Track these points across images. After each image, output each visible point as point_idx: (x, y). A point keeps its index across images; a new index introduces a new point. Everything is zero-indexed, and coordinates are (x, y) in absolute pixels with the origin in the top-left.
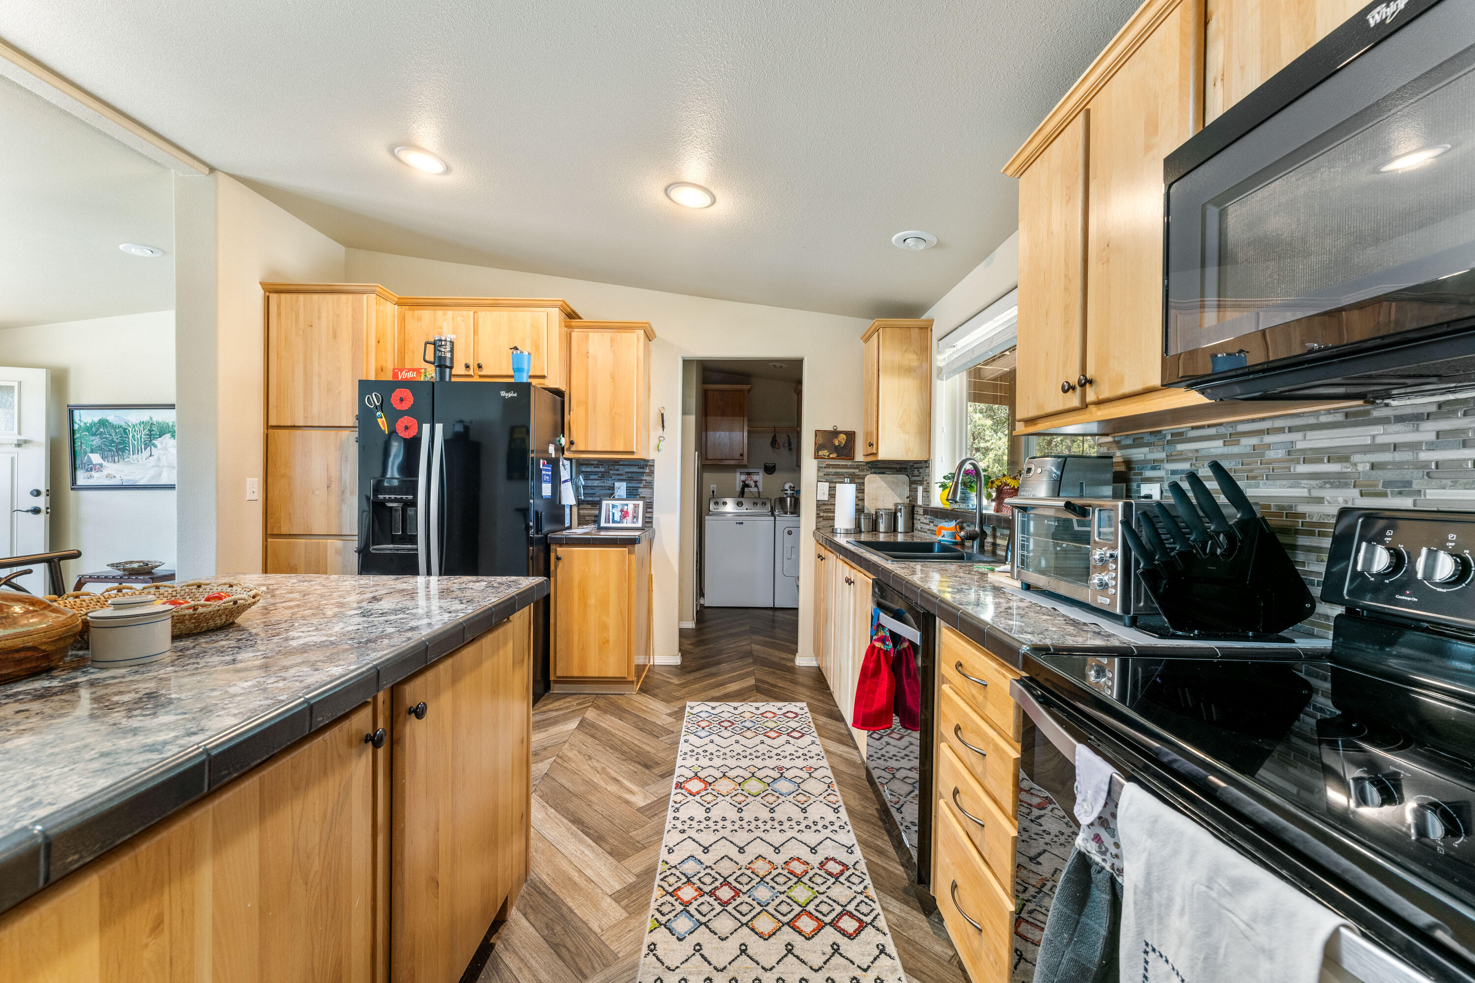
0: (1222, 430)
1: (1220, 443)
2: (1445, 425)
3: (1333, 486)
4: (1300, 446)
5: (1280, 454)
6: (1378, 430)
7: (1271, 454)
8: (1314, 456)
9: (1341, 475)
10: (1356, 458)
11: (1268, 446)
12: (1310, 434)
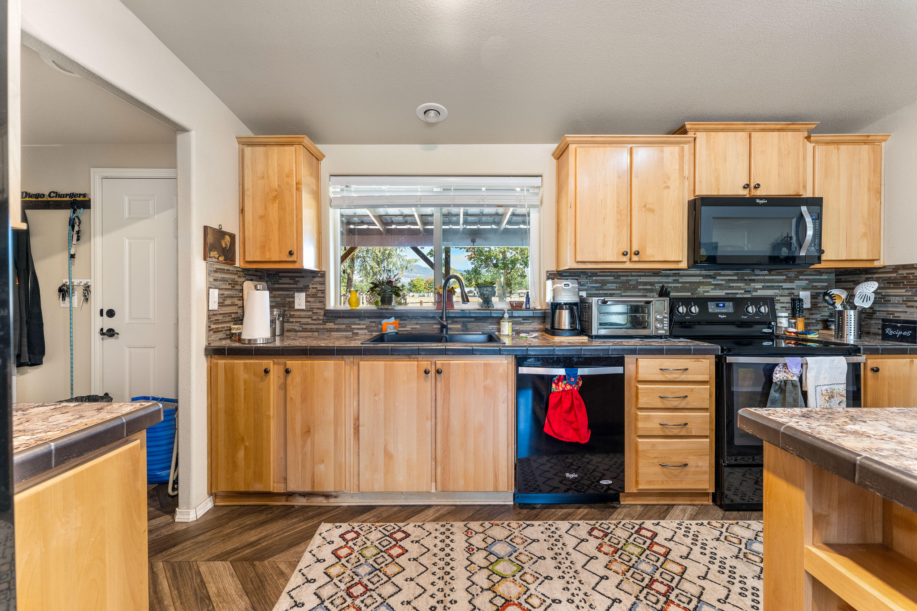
0: (613, 274)
1: (612, 278)
2: (674, 278)
3: (650, 292)
4: (639, 280)
5: (634, 283)
6: (660, 278)
7: (631, 283)
8: (645, 284)
9: (651, 289)
10: (656, 285)
11: (630, 280)
12: (642, 278)
